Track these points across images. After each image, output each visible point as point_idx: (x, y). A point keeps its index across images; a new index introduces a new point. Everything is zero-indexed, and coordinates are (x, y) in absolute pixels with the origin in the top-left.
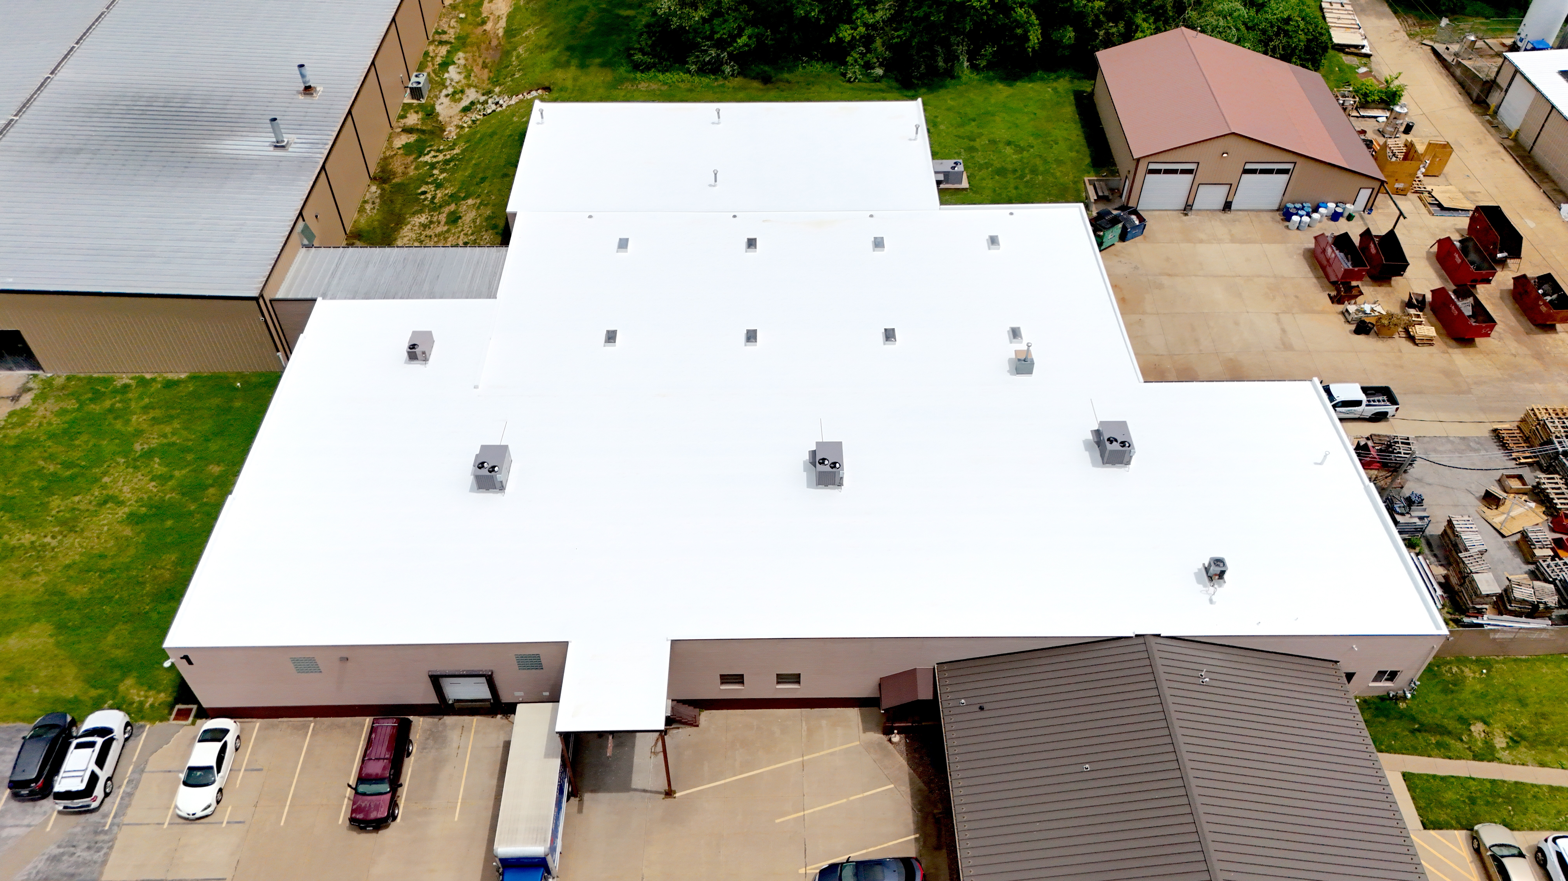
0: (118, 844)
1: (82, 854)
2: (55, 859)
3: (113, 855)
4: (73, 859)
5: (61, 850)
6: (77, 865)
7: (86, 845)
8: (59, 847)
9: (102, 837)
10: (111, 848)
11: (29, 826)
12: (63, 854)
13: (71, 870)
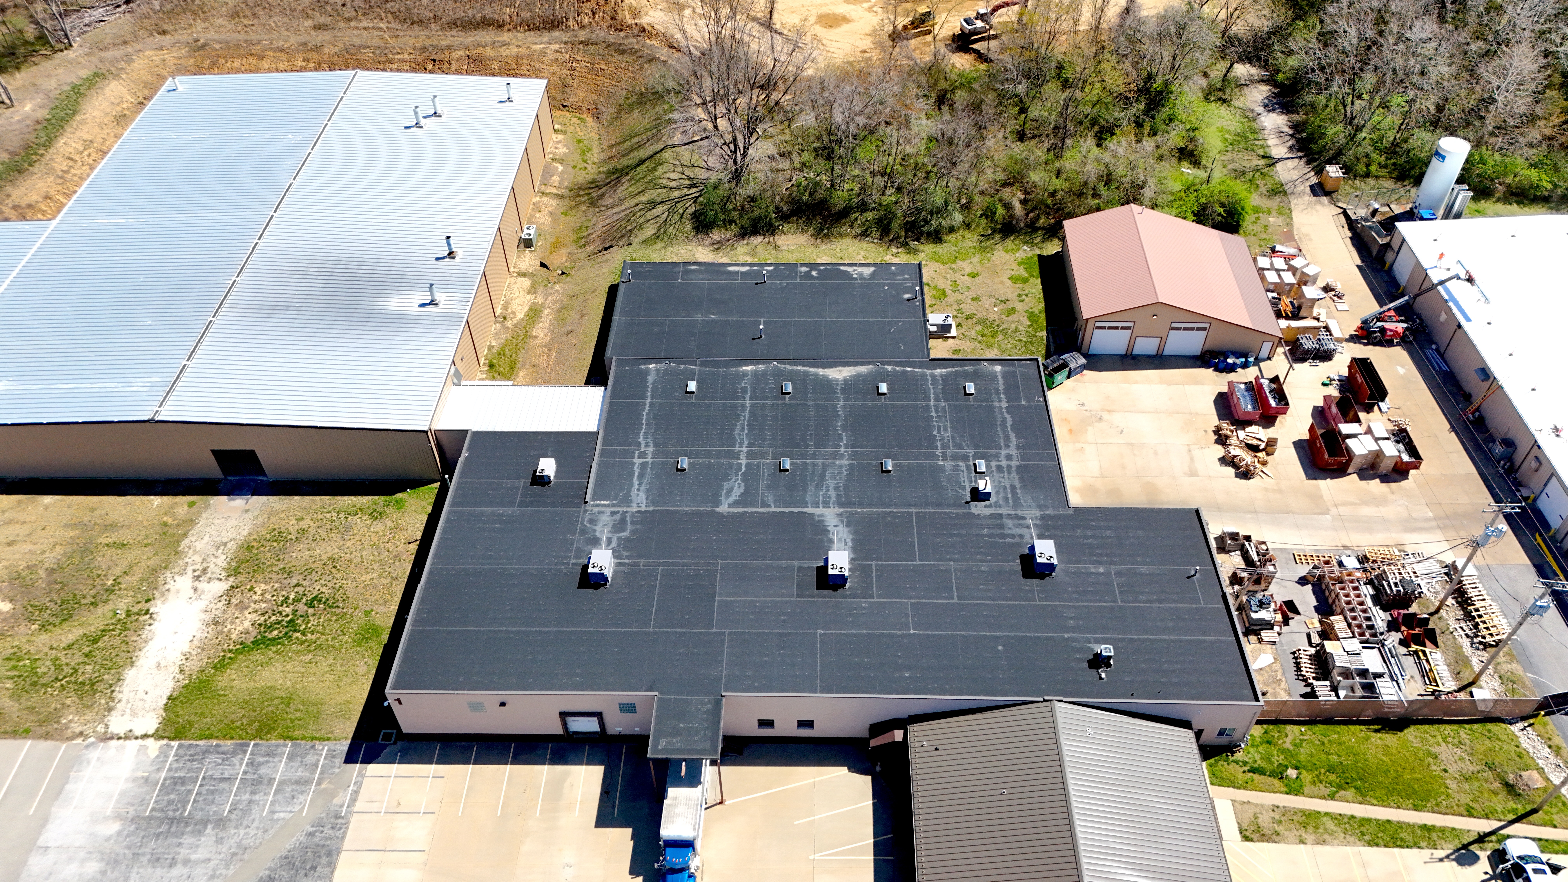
0: (351, 826)
1: (328, 831)
2: (311, 835)
3: (349, 833)
4: (323, 835)
5: (314, 829)
6: (326, 839)
7: (330, 826)
8: (312, 826)
9: (340, 821)
10: (347, 828)
11: (291, 812)
12: (316, 831)
13: (322, 843)
